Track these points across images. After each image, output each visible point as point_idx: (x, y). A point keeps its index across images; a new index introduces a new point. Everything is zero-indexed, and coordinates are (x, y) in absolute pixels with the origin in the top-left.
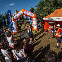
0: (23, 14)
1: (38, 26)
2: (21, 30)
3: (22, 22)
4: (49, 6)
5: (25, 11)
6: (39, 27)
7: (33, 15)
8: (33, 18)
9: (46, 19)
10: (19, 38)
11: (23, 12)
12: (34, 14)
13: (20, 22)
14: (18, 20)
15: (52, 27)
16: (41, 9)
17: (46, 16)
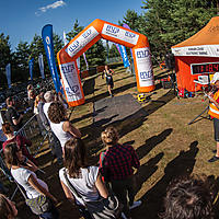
0: (100, 36)
1: (155, 78)
2: (97, 93)
3: (98, 63)
4: (188, 5)
5: (106, 25)
6: (157, 82)
7: (135, 39)
8: (136, 51)
9: (181, 51)
10: (88, 124)
11: (100, 31)
12: (137, 36)
13: (89, 64)
14: (82, 57)
15: (203, 80)
16: (162, 17)
17: (180, 39)
